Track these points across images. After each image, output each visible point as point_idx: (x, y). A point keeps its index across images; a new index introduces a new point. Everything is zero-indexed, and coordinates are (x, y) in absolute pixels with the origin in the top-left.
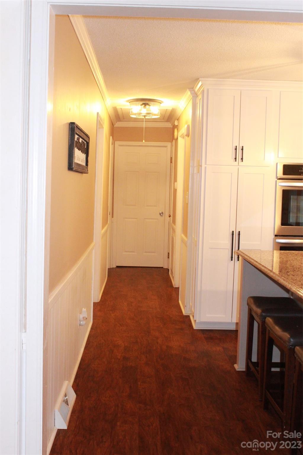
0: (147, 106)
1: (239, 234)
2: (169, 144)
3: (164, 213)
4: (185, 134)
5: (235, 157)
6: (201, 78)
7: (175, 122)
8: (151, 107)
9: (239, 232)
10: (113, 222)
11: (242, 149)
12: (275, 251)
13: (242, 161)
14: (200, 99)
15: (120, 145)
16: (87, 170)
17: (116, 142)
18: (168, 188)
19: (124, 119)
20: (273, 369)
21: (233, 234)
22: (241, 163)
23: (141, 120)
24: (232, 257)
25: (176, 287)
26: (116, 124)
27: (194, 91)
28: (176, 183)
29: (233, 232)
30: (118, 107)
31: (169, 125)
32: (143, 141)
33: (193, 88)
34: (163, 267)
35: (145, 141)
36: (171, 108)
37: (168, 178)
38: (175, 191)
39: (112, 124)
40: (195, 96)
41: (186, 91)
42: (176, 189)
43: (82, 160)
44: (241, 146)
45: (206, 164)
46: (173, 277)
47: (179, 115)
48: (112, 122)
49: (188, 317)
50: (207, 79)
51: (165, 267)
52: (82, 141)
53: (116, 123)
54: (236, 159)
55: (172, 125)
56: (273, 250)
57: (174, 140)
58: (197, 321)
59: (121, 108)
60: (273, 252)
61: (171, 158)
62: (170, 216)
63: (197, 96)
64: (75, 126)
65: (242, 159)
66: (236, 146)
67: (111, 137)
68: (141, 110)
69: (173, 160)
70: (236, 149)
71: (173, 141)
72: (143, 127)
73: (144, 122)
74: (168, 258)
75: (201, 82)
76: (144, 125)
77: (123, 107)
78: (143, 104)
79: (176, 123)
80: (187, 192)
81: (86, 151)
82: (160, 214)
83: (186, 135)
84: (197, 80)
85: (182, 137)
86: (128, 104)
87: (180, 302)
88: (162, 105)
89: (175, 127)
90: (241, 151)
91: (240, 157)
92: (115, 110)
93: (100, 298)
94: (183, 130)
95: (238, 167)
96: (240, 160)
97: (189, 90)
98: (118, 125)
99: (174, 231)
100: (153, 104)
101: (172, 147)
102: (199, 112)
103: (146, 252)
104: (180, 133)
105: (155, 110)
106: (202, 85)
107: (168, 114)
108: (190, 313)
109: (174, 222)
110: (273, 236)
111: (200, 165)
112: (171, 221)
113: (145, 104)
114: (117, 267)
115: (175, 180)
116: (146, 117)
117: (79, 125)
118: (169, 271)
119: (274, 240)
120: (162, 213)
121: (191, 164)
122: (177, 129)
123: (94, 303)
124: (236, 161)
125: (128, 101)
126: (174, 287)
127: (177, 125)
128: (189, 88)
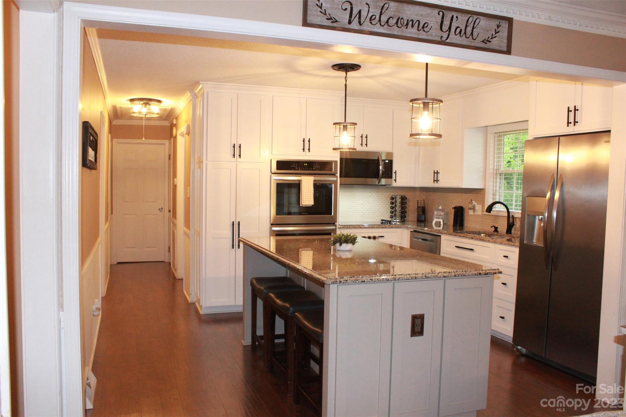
0: (147, 106)
1: (239, 224)
2: (167, 142)
3: (163, 209)
4: (185, 132)
5: (233, 154)
6: (202, 81)
7: (173, 120)
8: (151, 106)
9: (239, 222)
10: (112, 219)
11: (240, 147)
12: (271, 237)
13: (240, 158)
14: (200, 100)
15: (117, 143)
16: (96, 166)
17: (113, 139)
18: (167, 184)
19: (122, 117)
20: (277, 341)
21: (233, 224)
22: (239, 160)
23: (141, 118)
24: (233, 246)
25: (179, 278)
26: (114, 122)
27: (194, 93)
28: (175, 179)
29: (233, 222)
30: (117, 106)
31: (167, 123)
32: (142, 139)
33: (193, 90)
34: (164, 261)
35: (145, 139)
36: (170, 108)
37: (167, 174)
38: (175, 187)
39: (110, 122)
40: (195, 97)
41: (186, 93)
42: (176, 185)
43: (92, 157)
44: (239, 143)
45: (207, 160)
46: (176, 270)
47: (178, 114)
48: (110, 121)
49: (194, 304)
50: (207, 82)
51: (167, 261)
52: (92, 139)
53: (114, 120)
54: (234, 155)
55: (170, 123)
56: (270, 236)
57: (172, 138)
58: (203, 306)
59: (121, 107)
60: (270, 238)
61: (169, 155)
62: (169, 211)
63: (197, 97)
64: (89, 125)
65: (240, 155)
66: (234, 144)
67: (110, 135)
68: (141, 109)
69: (172, 157)
70: (234, 147)
71: (170, 139)
72: (143, 125)
73: (144, 120)
74: (169, 251)
75: (202, 85)
76: (144, 123)
77: (122, 106)
78: (144, 103)
79: (175, 122)
80: (189, 187)
81: (95, 149)
82: (160, 209)
83: (186, 134)
84: (197, 83)
85: (181, 136)
86: (129, 102)
87: (185, 292)
88: (162, 104)
89: (173, 126)
90: (238, 148)
91: (238, 154)
92: (115, 109)
93: (105, 293)
94: (182, 128)
95: (236, 163)
96: (238, 156)
97: (190, 92)
98: (115, 122)
99: (175, 225)
100: (153, 103)
101: (170, 144)
102: (199, 112)
103: (146, 247)
104: (179, 132)
105: (155, 109)
106: (202, 87)
107: (166, 113)
108: (195, 300)
109: (175, 216)
110: (269, 225)
111: (201, 161)
112: (171, 215)
113: (146, 104)
114: (118, 263)
115: (175, 176)
116: (147, 116)
117: (91, 124)
118: (170, 264)
119: (271, 228)
120: (162, 209)
121: (192, 161)
122: (176, 128)
123: (102, 297)
124: (234, 157)
125: (128, 100)
126: (178, 278)
127: (176, 124)
128: (189, 90)
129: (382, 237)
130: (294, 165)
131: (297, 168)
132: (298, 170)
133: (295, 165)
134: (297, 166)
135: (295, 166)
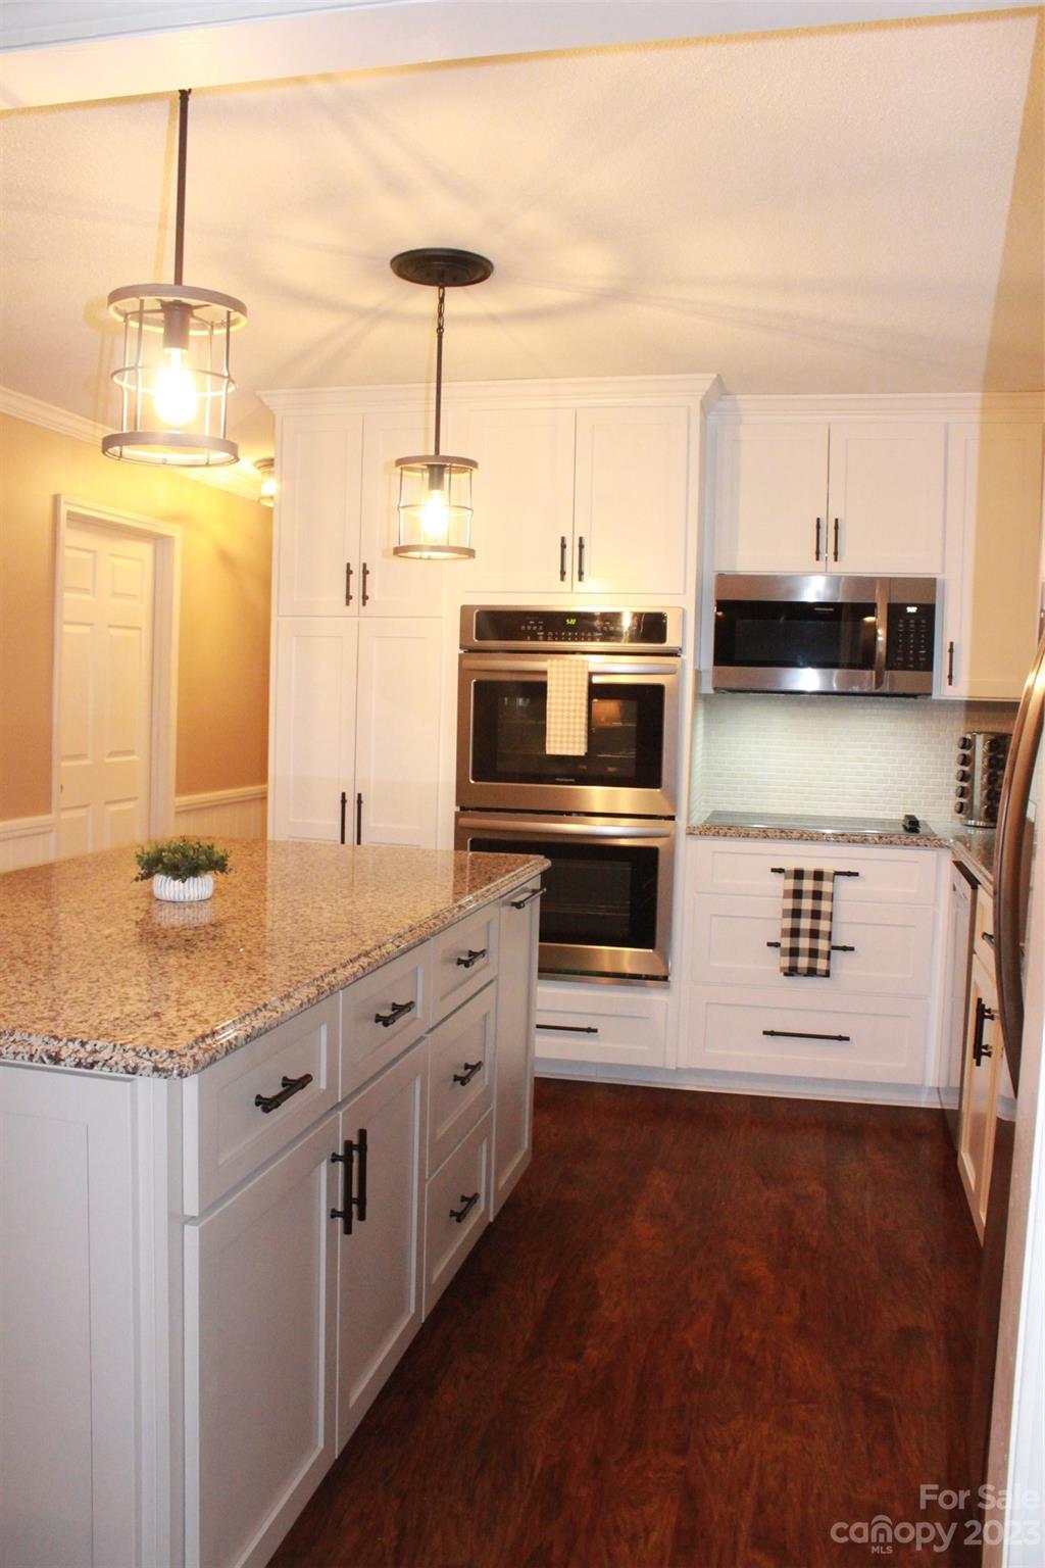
1: (359, 802)
5: (349, 594)
9: (360, 795)
11: (366, 572)
13: (367, 605)
21: (344, 802)
22: (363, 611)
29: (343, 795)
45: (278, 613)
50: (275, 392)
54: (351, 597)
65: (367, 598)
66: (349, 565)
70: (350, 572)
90: (363, 577)
91: (362, 593)
95: (358, 619)
96: (362, 601)
110: (452, 810)
119: (456, 820)
124: (348, 604)
129: (849, 874)
130: (532, 625)
131: (542, 633)
132: (545, 639)
133: (537, 624)
134: (541, 628)
135: (535, 628)
